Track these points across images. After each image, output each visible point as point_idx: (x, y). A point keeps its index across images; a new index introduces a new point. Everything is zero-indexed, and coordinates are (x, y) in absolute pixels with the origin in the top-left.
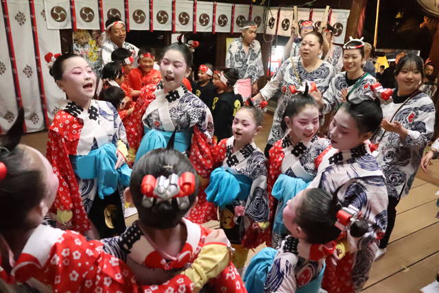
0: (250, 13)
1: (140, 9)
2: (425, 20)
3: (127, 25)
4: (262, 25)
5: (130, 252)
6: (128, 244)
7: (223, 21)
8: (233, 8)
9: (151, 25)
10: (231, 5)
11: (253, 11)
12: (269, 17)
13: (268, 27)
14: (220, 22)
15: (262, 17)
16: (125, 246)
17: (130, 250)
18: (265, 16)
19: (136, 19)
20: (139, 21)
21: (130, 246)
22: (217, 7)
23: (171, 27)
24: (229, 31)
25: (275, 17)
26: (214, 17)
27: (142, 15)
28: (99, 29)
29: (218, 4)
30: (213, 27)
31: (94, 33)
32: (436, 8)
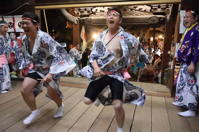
2: (68, 24)
32: (71, 18)
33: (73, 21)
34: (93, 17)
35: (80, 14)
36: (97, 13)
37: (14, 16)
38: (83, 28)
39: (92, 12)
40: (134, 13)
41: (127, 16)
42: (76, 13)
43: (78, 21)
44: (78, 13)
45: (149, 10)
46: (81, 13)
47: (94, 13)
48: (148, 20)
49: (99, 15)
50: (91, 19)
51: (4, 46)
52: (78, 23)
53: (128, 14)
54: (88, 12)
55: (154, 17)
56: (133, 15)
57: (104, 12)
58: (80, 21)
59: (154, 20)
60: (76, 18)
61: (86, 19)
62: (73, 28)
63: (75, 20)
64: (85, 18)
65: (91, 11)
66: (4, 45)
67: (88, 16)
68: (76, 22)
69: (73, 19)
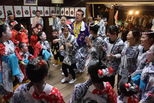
0: (55, 9)
1: (19, 10)
2: (106, 9)
3: (14, 16)
4: (59, 13)
5: (88, 88)
6: (88, 86)
7: (47, 12)
8: (50, 8)
9: (23, 15)
10: (49, 7)
11: (56, 9)
12: (62, 10)
13: (62, 14)
14: (46, 13)
15: (59, 11)
16: (87, 87)
17: (89, 88)
18: (60, 10)
19: (17, 13)
20: (19, 14)
21: (89, 87)
22: (44, 8)
23: (30, 15)
24: (49, 16)
25: (63, 10)
26: (44, 11)
27: (20, 12)
28: (4, 17)
29: (45, 7)
30: (44, 15)
31: (3, 19)
32: (108, 6)
34: (125, 5)
37: (75, 8)
38: (117, 12)
43: (113, 7)
50: (123, 6)
52: (113, 8)
58: (115, 7)
61: (119, 6)
62: (109, 12)
63: (112, 7)
68: (112, 8)
69: (110, 6)
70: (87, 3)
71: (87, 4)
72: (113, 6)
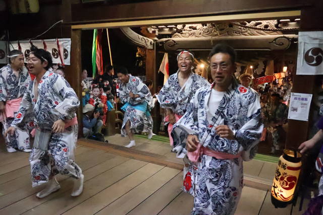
2: (138, 49)
15: (5, 50)
18: (8, 49)
32: (141, 41)
33: (144, 44)
34: (177, 38)
35: (157, 33)
36: (184, 30)
37: (45, 40)
38: (166, 56)
39: (177, 29)
40: (246, 32)
41: (234, 35)
42: (151, 32)
43: (154, 44)
44: (154, 32)
45: (273, 25)
46: (159, 31)
47: (180, 31)
48: (270, 43)
49: (187, 35)
50: (174, 41)
51: (19, 87)
52: (153, 47)
53: (236, 33)
54: (171, 29)
55: (282, 37)
56: (245, 35)
57: (196, 29)
58: (157, 44)
59: (283, 44)
60: (150, 40)
62: (146, 55)
64: (164, 39)
65: (175, 28)
66: (19, 84)
67: (170, 36)
68: (150, 47)
69: (144, 42)
70: (73, 27)
71: (75, 30)
72: (152, 41)
